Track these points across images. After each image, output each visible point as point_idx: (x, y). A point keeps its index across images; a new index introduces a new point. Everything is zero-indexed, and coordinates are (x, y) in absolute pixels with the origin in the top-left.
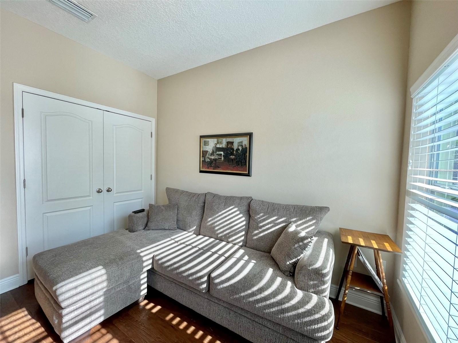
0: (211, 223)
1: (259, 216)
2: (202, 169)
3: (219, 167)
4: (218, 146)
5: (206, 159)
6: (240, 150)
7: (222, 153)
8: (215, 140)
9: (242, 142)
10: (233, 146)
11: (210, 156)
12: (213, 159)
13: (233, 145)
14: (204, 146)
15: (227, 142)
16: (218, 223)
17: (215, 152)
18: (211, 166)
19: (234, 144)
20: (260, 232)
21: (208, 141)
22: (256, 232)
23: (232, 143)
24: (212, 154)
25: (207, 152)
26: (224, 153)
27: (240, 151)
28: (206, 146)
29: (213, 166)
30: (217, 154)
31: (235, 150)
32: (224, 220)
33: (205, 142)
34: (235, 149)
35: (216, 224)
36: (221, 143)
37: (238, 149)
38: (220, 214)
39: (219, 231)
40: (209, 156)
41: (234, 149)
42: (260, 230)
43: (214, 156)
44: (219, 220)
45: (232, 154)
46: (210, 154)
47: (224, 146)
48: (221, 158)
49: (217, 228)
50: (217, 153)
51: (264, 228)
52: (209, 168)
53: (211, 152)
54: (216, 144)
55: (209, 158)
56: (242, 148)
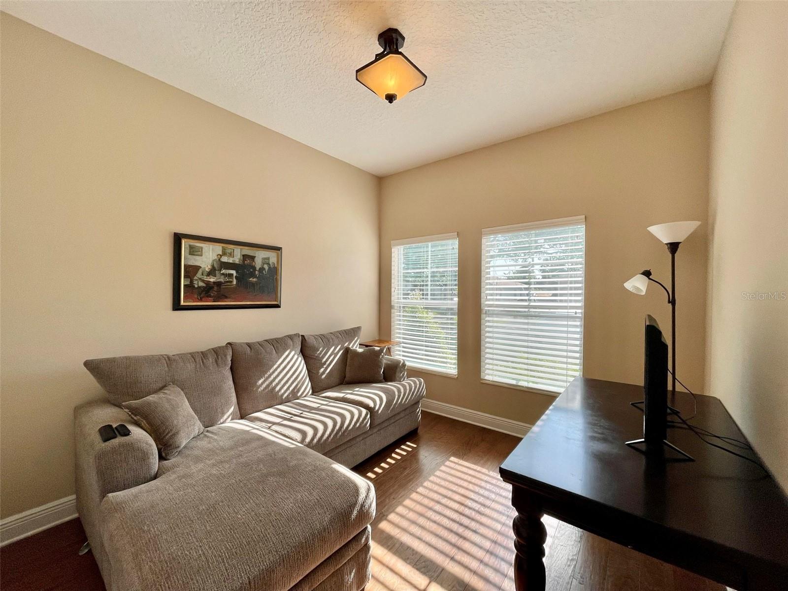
0: (264, 385)
1: (319, 352)
2: (184, 302)
3: (226, 297)
4: (225, 259)
5: (196, 282)
6: (266, 270)
7: (234, 272)
8: (218, 248)
9: (268, 259)
10: (254, 263)
11: (205, 277)
12: (214, 282)
13: (254, 261)
14: (190, 256)
15: (243, 255)
16: (277, 381)
17: (217, 269)
18: (210, 296)
19: (256, 259)
20: (326, 368)
21: (202, 248)
22: (322, 370)
23: (252, 258)
24: (212, 272)
25: (197, 268)
26: (237, 272)
27: (265, 272)
28: (194, 257)
29: (212, 295)
30: (223, 274)
31: (258, 269)
32: (285, 372)
33: (191, 247)
34: (258, 266)
35: (274, 384)
36: (231, 255)
37: (262, 269)
38: (275, 367)
39: (282, 391)
40: (202, 277)
41: (256, 268)
42: (325, 366)
43: (215, 277)
44: (278, 375)
45: (252, 275)
46: (205, 273)
47: (237, 261)
48: (231, 282)
49: (278, 389)
50: (223, 271)
51: (328, 362)
52: (203, 299)
53: (207, 270)
54: (221, 256)
55: (203, 281)
56: (270, 268)
